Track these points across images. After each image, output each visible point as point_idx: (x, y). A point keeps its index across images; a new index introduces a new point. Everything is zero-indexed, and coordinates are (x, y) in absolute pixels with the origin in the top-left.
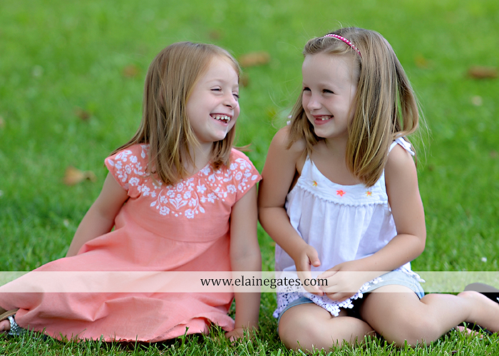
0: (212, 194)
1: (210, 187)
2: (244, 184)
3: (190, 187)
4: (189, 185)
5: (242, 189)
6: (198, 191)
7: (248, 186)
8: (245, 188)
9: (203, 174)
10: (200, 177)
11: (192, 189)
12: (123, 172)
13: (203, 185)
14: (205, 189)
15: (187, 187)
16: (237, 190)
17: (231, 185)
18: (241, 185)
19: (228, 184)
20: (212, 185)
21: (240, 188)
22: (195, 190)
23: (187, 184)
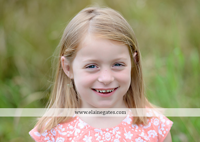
0: (139, 138)
1: (136, 132)
2: (163, 129)
3: (117, 135)
4: (116, 133)
5: (163, 133)
6: (126, 138)
7: (167, 130)
8: (165, 132)
9: (126, 123)
10: (124, 126)
11: (120, 137)
12: (50, 137)
13: (129, 132)
14: (132, 135)
15: (114, 135)
16: (158, 134)
17: (151, 131)
18: (161, 130)
19: (149, 130)
20: (136, 131)
21: (161, 133)
22: (123, 137)
23: (114, 133)
